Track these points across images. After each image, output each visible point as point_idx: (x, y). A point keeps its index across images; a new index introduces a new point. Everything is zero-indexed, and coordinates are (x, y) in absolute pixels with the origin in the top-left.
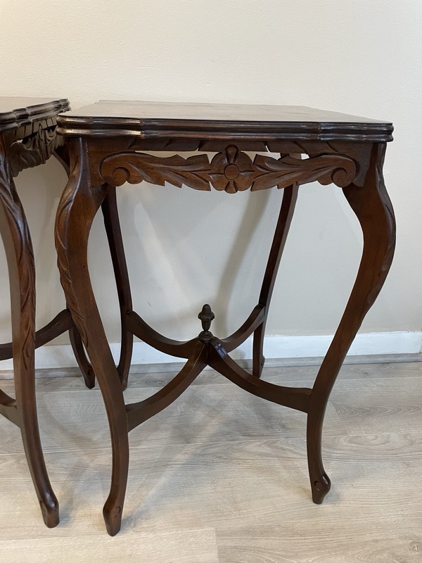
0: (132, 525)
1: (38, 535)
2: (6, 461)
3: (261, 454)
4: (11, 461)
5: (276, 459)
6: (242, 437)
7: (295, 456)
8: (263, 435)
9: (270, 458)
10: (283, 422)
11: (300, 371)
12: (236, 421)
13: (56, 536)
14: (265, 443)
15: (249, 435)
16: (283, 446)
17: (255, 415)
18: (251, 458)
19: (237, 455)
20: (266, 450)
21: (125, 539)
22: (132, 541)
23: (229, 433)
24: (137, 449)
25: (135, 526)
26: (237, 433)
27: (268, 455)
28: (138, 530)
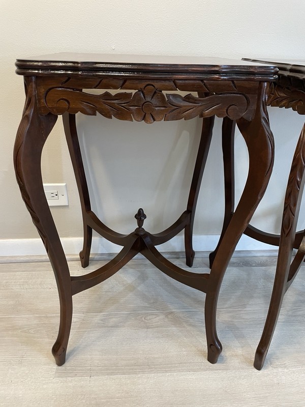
0: (269, 363)
1: (207, 369)
2: (158, 316)
4: (162, 317)
13: (220, 370)
21: (269, 372)
22: (275, 374)
24: (245, 311)
25: (271, 364)
28: (275, 366)
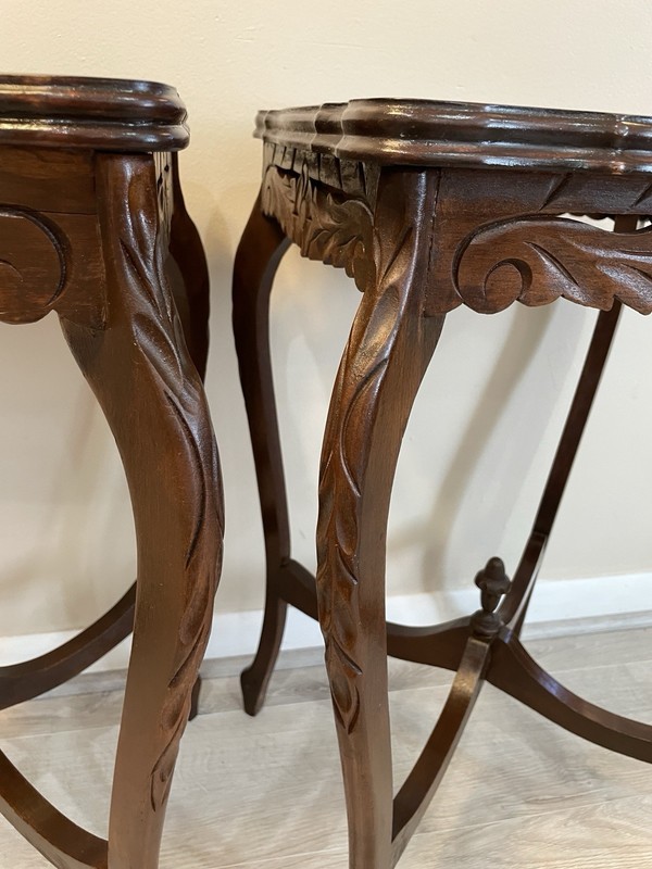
3: (573, 844)
5: (606, 850)
6: (524, 807)
7: (640, 840)
8: (563, 799)
9: (594, 851)
10: (589, 762)
11: (578, 646)
12: (500, 770)
14: (573, 817)
15: (536, 802)
16: (608, 819)
17: (531, 752)
18: (559, 855)
19: (530, 850)
20: (580, 832)
23: (496, 800)
26: (512, 798)
27: (588, 845)
